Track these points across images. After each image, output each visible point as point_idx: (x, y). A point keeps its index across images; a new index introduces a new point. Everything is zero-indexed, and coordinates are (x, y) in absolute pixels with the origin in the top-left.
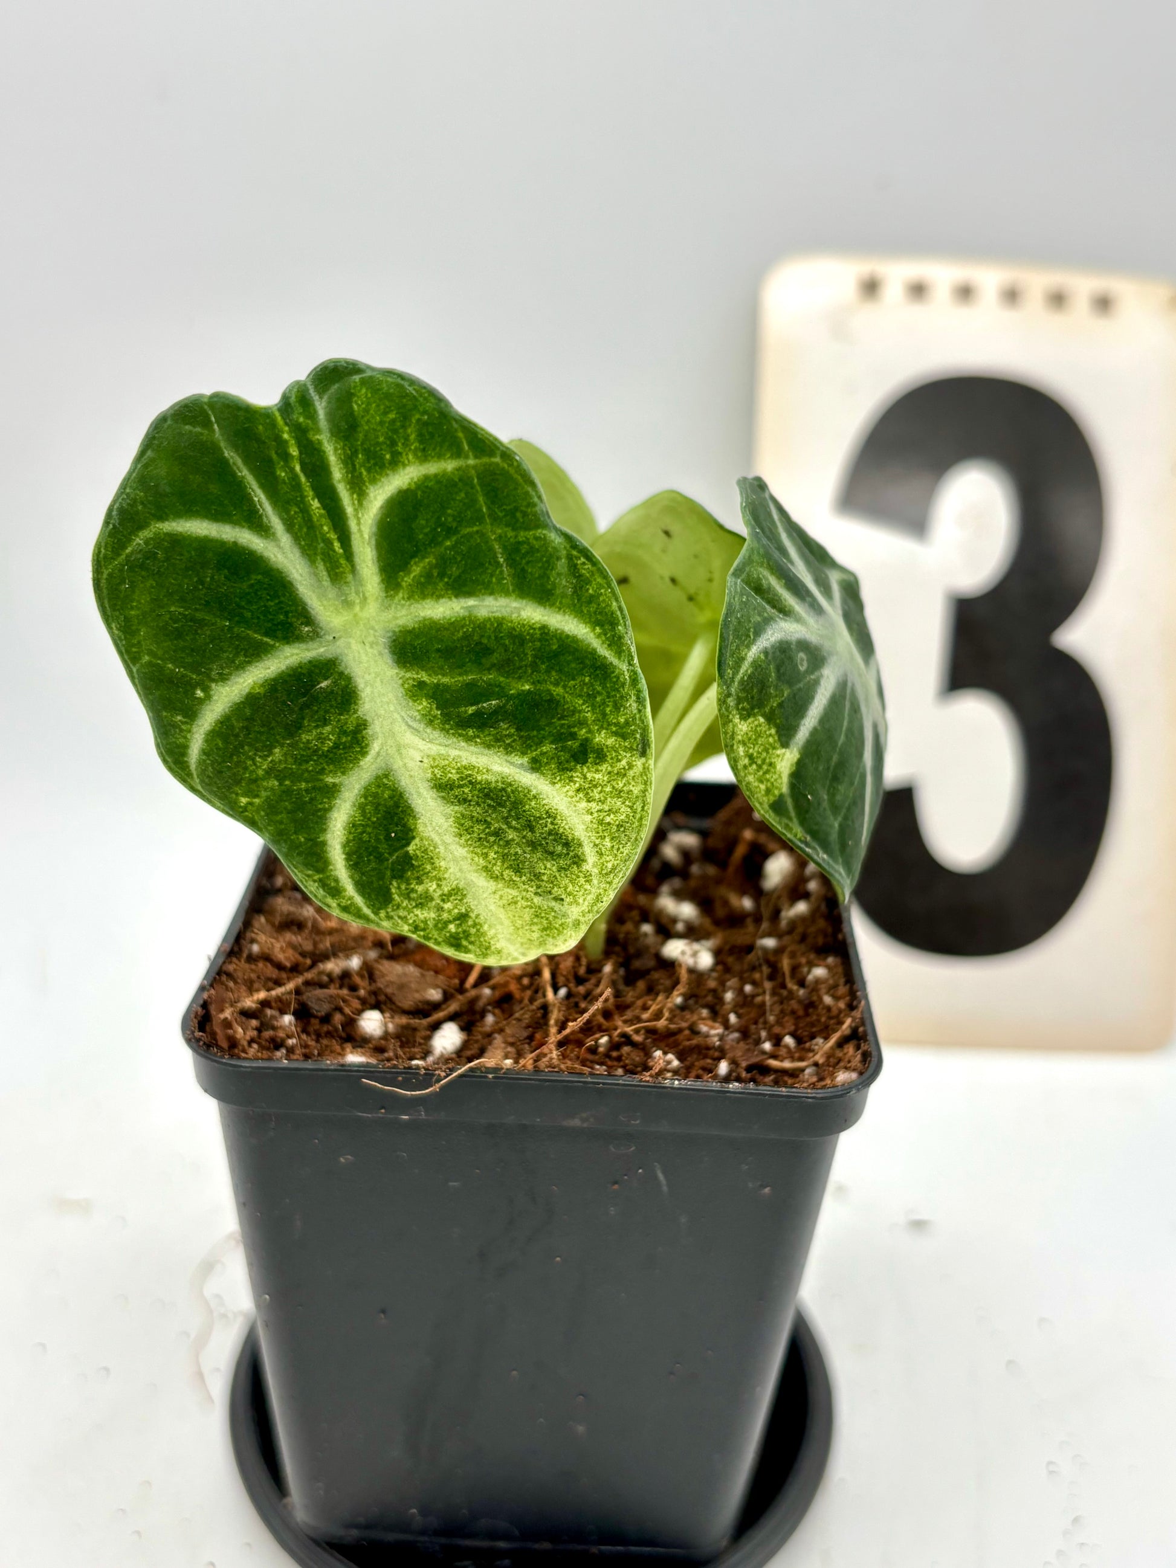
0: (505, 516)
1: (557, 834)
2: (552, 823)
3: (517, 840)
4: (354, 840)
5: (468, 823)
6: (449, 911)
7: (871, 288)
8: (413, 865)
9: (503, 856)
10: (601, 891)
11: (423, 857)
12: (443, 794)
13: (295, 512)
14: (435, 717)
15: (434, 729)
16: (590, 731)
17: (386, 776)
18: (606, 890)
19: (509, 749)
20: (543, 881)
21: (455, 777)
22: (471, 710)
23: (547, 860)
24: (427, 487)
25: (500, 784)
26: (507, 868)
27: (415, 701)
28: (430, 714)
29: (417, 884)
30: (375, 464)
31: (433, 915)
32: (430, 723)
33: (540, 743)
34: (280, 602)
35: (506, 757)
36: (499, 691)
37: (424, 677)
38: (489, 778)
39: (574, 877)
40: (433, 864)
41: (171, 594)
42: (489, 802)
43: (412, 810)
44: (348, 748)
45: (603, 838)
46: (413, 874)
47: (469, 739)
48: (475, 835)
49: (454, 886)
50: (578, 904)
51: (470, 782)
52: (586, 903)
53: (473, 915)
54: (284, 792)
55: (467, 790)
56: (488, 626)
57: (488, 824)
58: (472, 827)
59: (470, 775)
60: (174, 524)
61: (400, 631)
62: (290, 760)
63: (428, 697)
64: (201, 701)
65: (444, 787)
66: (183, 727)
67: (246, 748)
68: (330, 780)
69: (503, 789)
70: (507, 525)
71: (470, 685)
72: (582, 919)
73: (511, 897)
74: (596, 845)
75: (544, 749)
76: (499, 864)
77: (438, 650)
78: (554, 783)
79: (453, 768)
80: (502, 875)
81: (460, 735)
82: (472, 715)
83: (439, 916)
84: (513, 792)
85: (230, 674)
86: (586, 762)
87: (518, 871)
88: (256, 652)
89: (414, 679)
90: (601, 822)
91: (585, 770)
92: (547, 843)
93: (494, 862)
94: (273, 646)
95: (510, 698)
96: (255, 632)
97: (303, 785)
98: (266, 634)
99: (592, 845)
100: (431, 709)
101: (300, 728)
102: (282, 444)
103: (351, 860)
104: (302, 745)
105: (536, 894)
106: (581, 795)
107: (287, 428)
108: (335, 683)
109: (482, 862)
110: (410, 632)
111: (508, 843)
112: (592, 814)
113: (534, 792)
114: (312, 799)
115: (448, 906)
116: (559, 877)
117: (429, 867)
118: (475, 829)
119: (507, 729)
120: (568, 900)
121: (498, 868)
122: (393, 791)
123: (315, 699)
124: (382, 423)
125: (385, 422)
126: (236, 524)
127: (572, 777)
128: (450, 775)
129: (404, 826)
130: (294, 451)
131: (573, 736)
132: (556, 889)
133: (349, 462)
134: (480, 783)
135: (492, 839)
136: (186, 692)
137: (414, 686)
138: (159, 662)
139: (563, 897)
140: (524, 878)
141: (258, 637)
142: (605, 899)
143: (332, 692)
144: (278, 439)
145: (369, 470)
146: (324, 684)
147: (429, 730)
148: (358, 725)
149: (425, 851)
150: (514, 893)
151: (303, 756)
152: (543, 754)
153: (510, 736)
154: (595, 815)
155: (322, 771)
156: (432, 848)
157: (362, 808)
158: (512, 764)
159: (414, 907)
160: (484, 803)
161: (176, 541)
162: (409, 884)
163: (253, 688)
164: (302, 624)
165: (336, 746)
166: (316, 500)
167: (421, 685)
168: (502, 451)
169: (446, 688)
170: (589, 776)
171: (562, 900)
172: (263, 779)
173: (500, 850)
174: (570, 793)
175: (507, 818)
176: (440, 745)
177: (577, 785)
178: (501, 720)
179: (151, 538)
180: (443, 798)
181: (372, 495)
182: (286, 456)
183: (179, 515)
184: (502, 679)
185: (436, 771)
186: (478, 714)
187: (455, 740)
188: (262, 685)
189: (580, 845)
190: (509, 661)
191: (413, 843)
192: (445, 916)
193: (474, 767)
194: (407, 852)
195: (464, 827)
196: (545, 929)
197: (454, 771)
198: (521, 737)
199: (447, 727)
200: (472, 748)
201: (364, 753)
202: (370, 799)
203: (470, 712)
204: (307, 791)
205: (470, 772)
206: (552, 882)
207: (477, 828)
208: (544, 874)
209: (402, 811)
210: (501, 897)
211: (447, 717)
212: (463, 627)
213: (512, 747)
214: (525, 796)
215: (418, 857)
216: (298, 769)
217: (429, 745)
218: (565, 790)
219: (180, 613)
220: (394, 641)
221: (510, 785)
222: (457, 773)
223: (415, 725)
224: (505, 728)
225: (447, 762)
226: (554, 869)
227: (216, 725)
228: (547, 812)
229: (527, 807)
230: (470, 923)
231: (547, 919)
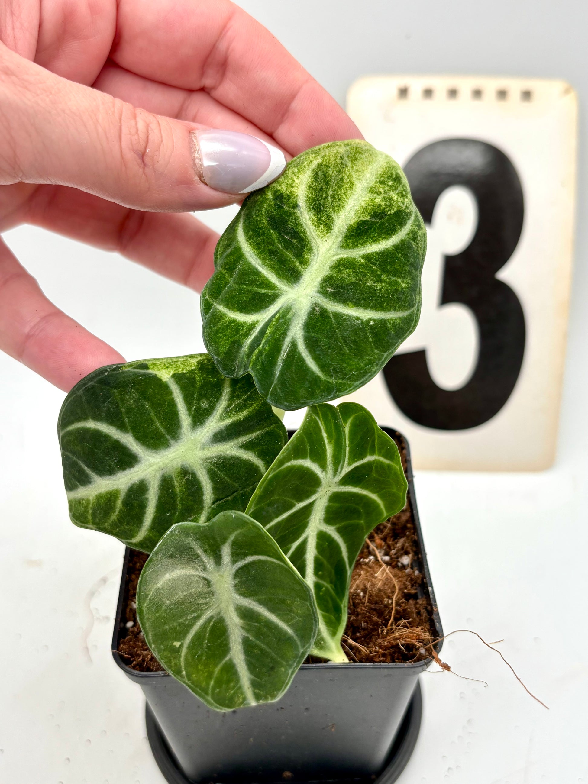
0: (222, 280)
1: (316, 180)
2: (313, 184)
3: (331, 189)
4: (381, 237)
5: (336, 208)
6: (383, 188)
7: (404, 92)
8: (374, 213)
9: (340, 188)
10: (325, 149)
11: (367, 212)
12: (332, 225)
13: (277, 335)
14: (307, 250)
15: (312, 246)
16: (270, 201)
17: (342, 246)
18: (323, 148)
19: (297, 218)
20: (339, 169)
21: (322, 227)
22: (294, 241)
23: (329, 174)
24: (232, 306)
25: (312, 211)
26: (344, 183)
27: (308, 260)
28: (308, 252)
29: (381, 206)
30: (239, 326)
31: (391, 193)
32: (311, 249)
33: (287, 211)
34: (315, 323)
35: (301, 217)
36: (281, 237)
37: (298, 264)
38: (312, 216)
39: (327, 161)
40: (366, 207)
41: (342, 354)
42: (322, 209)
43: (349, 229)
44: (344, 265)
45: (304, 166)
46: (379, 210)
47: (305, 233)
48: (339, 202)
49: (370, 194)
50: (337, 151)
51: (320, 220)
52: (335, 149)
53: (378, 180)
54: (384, 272)
55: (323, 219)
56: (261, 257)
57: (332, 202)
58: (337, 206)
59: (317, 222)
60: (317, 372)
61: (290, 283)
62: (367, 277)
63: (303, 257)
64: (374, 320)
65: (329, 227)
66: (392, 322)
67: (378, 294)
68: (363, 261)
69: (313, 208)
70: (225, 278)
71: (287, 248)
72: (343, 145)
73: (356, 173)
74: (309, 166)
75: (287, 209)
76: (345, 187)
77: (284, 266)
78: (297, 196)
79: (319, 229)
80: (348, 182)
81: (306, 237)
82: (295, 239)
83: (389, 190)
84: (311, 205)
85: (354, 317)
86: (281, 194)
87: (342, 179)
88: (338, 316)
89: (302, 266)
90: (299, 172)
91: (284, 191)
92: (322, 179)
93: (345, 189)
94: (332, 313)
95: (279, 233)
96: (332, 321)
97: (374, 267)
98: (330, 318)
99: (310, 167)
100: (306, 253)
101: (352, 283)
102: (258, 357)
103: (392, 233)
104: (357, 278)
105: (347, 167)
106: (294, 185)
107: (252, 360)
108: (326, 287)
109: (349, 192)
110: (287, 280)
111: (334, 191)
112: (298, 176)
113: (306, 199)
114: (377, 261)
115: (382, 190)
116: (333, 166)
117: (370, 207)
118: (337, 204)
119: (290, 225)
120: (339, 155)
121: (347, 185)
122: (346, 241)
123: (338, 287)
124: (224, 335)
125: (223, 335)
126: (299, 353)
127: (290, 193)
128: (323, 228)
129: (358, 227)
130: (256, 351)
131: (276, 205)
132: (338, 162)
133: (246, 335)
134: (318, 217)
135: (336, 197)
136: (376, 328)
137: (304, 265)
138: (373, 345)
139: (339, 158)
140: (343, 175)
141: (333, 319)
142: (327, 145)
143: (330, 285)
144: (257, 358)
145: (243, 326)
146: (330, 290)
147: (314, 248)
148: (333, 268)
149: (364, 213)
150: (353, 174)
151: (361, 274)
152: (289, 208)
153: (292, 222)
154: (298, 175)
155: (361, 265)
156: (359, 212)
157: (363, 244)
158: (301, 214)
159: (394, 201)
160: (324, 210)
161: (323, 367)
162: (384, 208)
163: (352, 307)
164: (317, 312)
165: (347, 268)
166: (267, 332)
167: (301, 263)
168: (203, 297)
169: (294, 254)
170: (285, 189)
171: (341, 157)
172: (385, 282)
173: (339, 191)
174: (296, 188)
175: (324, 199)
176: (315, 240)
177: (291, 189)
178: (289, 229)
179: (329, 376)
180: (332, 223)
181: (251, 321)
182: (260, 352)
183: (313, 373)
184: (276, 241)
185: (325, 233)
186: (293, 237)
187: (309, 237)
188: (348, 305)
189: (313, 170)
190: (268, 243)
191: (364, 219)
192: (387, 188)
193: (313, 223)
194: (370, 218)
195: (338, 208)
196: (360, 153)
197: (320, 228)
198: (289, 218)
199: (307, 243)
200: (307, 229)
201: (341, 259)
202: (356, 244)
203: (295, 241)
204: (375, 264)
205: (316, 223)
206: (337, 165)
207: (336, 204)
208: (336, 171)
209: (353, 232)
210: (359, 176)
211: (304, 246)
212: (269, 264)
213: (295, 218)
214: (309, 200)
215: (369, 214)
216: (369, 273)
217: (318, 243)
218: (296, 191)
219: (347, 348)
220: (295, 282)
221: (309, 207)
222: (320, 227)
223: (316, 253)
224: (290, 224)
225: (319, 233)
226: (330, 169)
227: (379, 310)
228: (309, 189)
229: (314, 197)
230: (382, 179)
231: (355, 155)
